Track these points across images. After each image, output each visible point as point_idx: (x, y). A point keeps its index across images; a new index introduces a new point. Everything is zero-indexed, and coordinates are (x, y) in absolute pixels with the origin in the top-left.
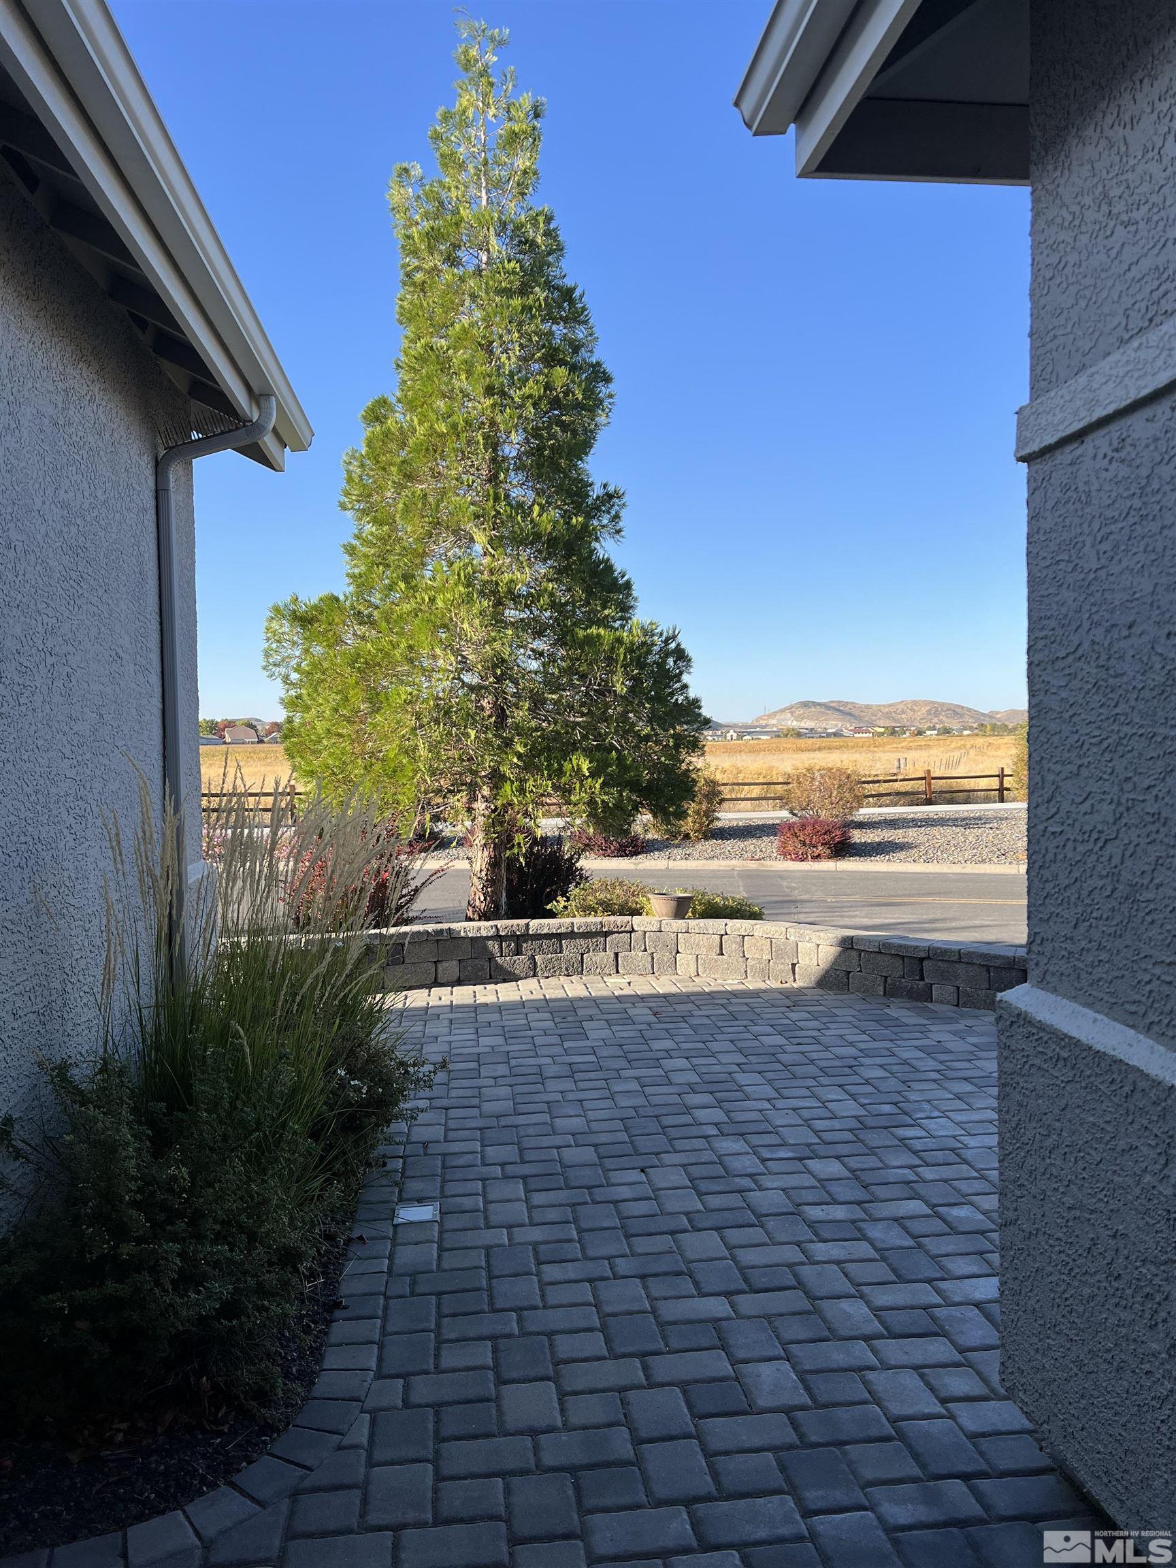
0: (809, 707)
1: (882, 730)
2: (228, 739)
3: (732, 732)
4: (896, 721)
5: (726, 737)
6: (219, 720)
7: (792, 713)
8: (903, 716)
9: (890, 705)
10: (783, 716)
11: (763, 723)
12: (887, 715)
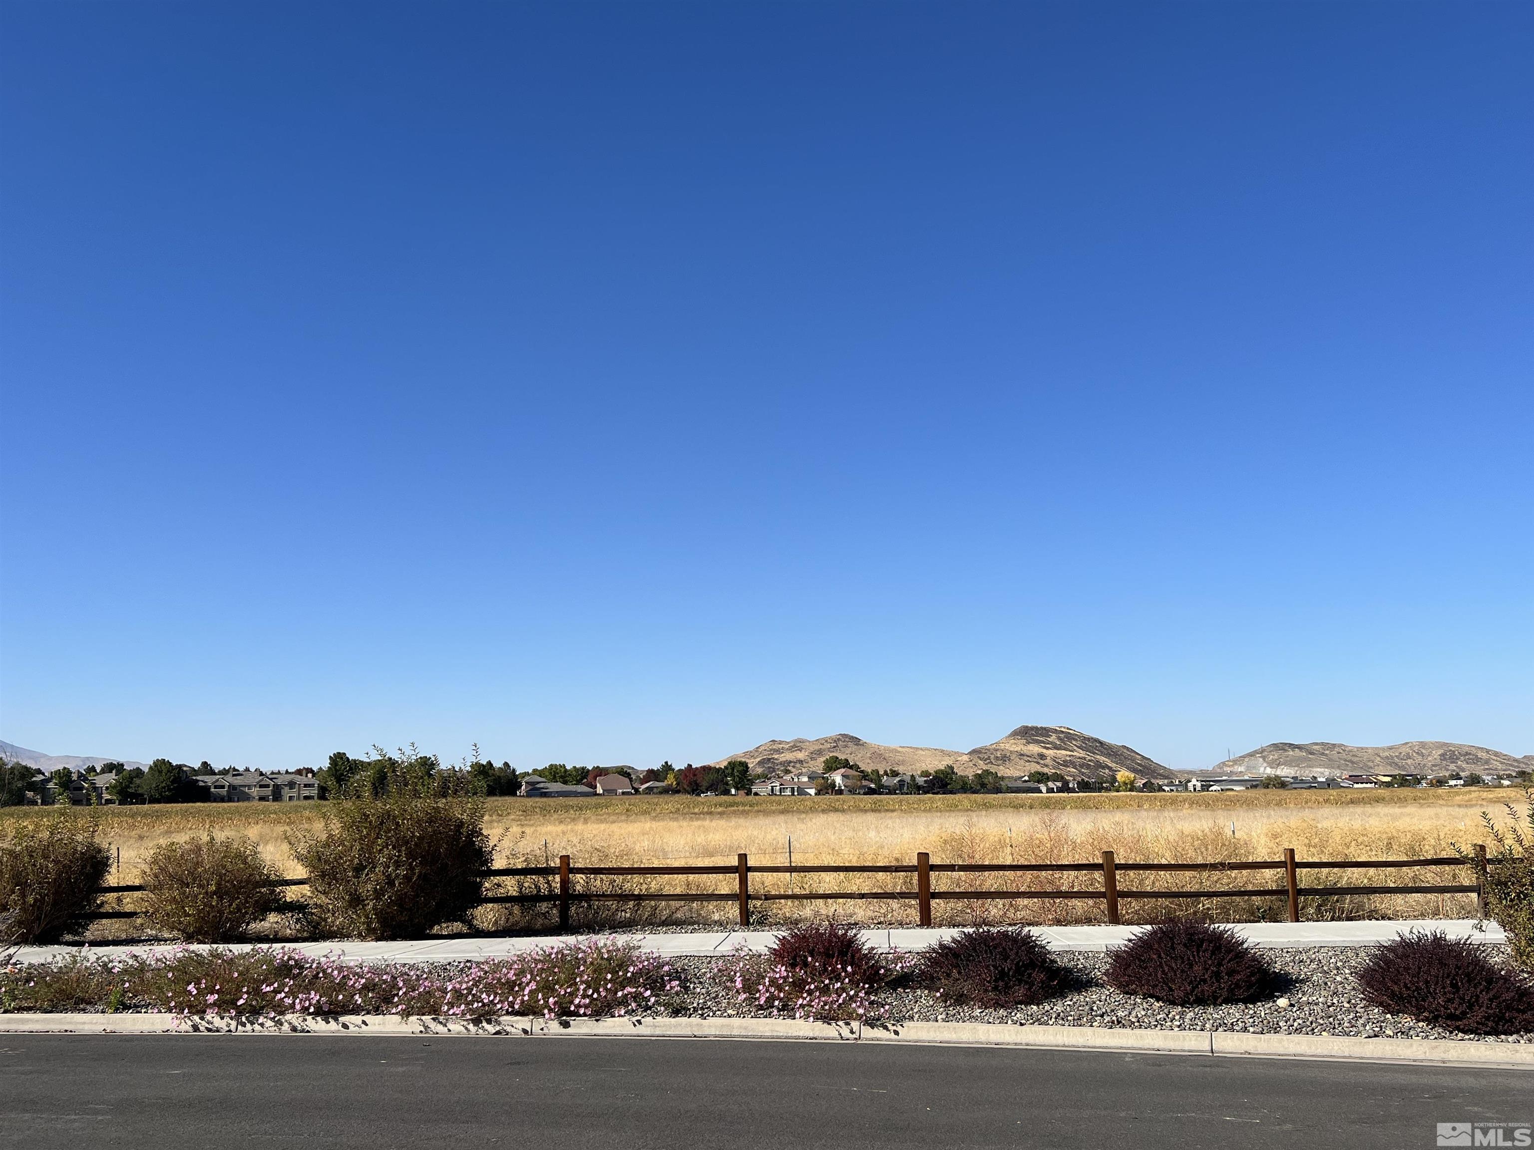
0: (1286, 750)
1: (1388, 779)
2: (600, 790)
3: (1194, 781)
4: (1402, 768)
5: (1186, 788)
6: (590, 768)
7: (1264, 758)
8: (1409, 761)
9: (1390, 748)
10: (1252, 762)
11: (1228, 770)
12: (1389, 761)
